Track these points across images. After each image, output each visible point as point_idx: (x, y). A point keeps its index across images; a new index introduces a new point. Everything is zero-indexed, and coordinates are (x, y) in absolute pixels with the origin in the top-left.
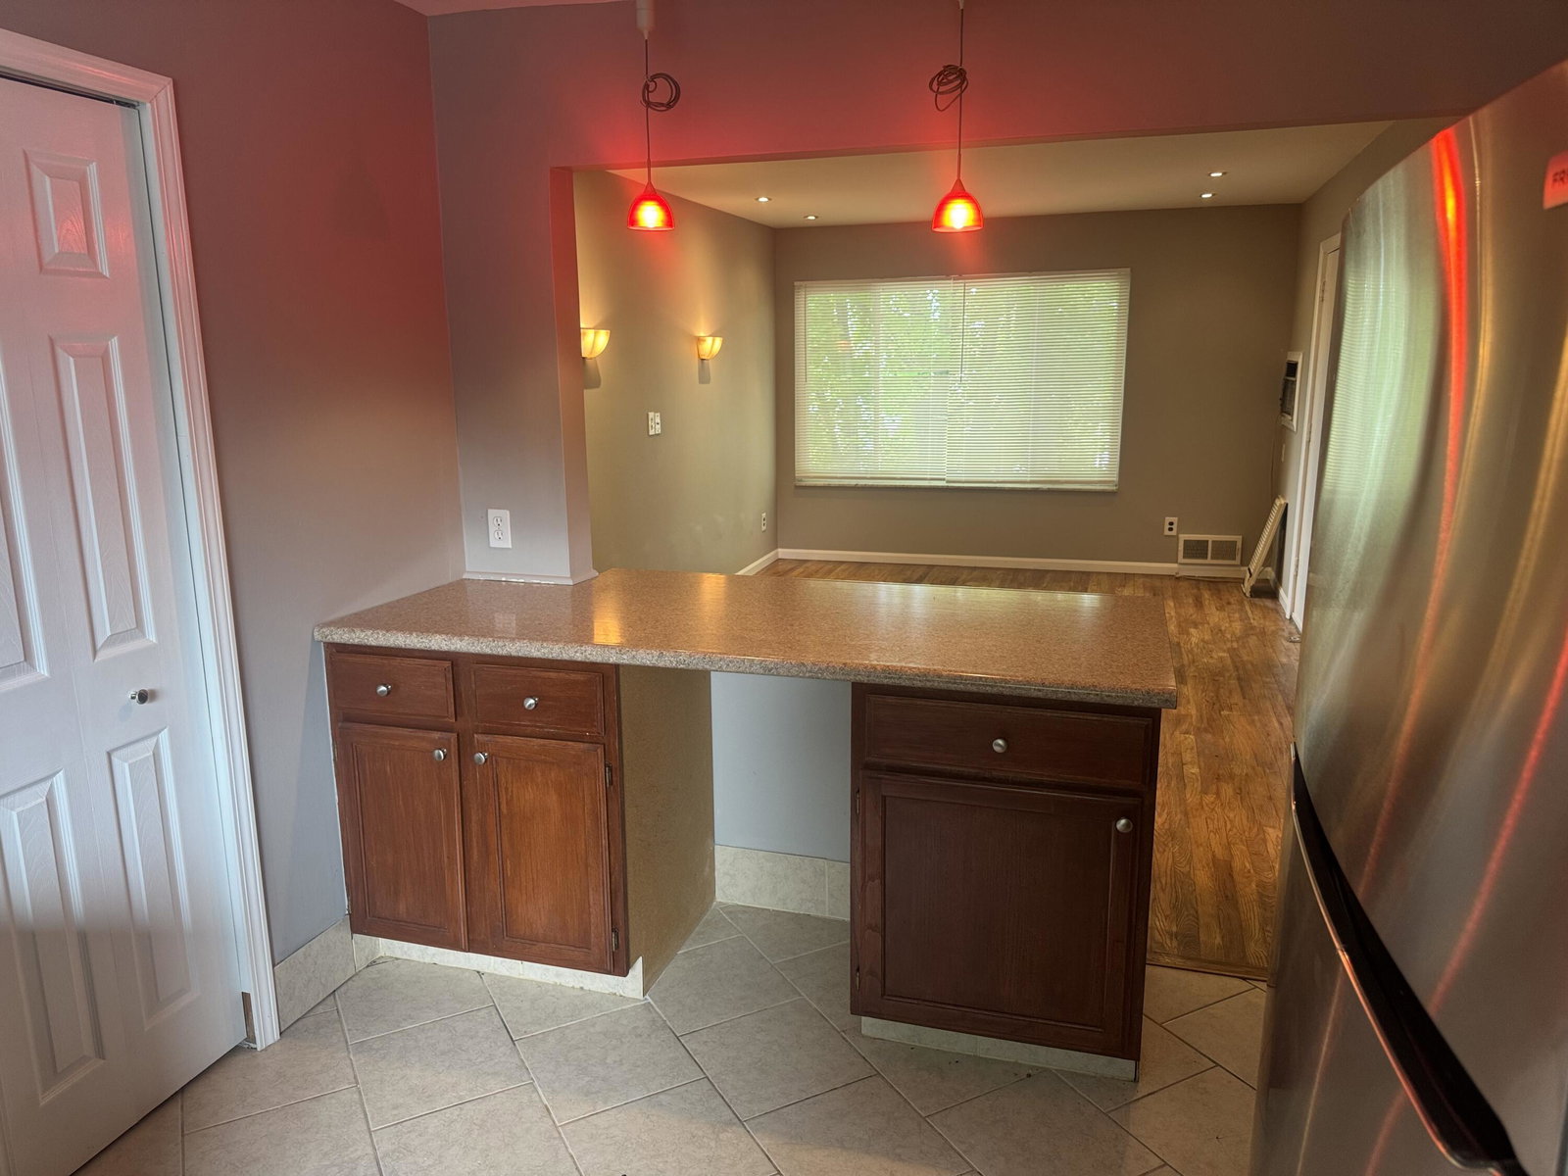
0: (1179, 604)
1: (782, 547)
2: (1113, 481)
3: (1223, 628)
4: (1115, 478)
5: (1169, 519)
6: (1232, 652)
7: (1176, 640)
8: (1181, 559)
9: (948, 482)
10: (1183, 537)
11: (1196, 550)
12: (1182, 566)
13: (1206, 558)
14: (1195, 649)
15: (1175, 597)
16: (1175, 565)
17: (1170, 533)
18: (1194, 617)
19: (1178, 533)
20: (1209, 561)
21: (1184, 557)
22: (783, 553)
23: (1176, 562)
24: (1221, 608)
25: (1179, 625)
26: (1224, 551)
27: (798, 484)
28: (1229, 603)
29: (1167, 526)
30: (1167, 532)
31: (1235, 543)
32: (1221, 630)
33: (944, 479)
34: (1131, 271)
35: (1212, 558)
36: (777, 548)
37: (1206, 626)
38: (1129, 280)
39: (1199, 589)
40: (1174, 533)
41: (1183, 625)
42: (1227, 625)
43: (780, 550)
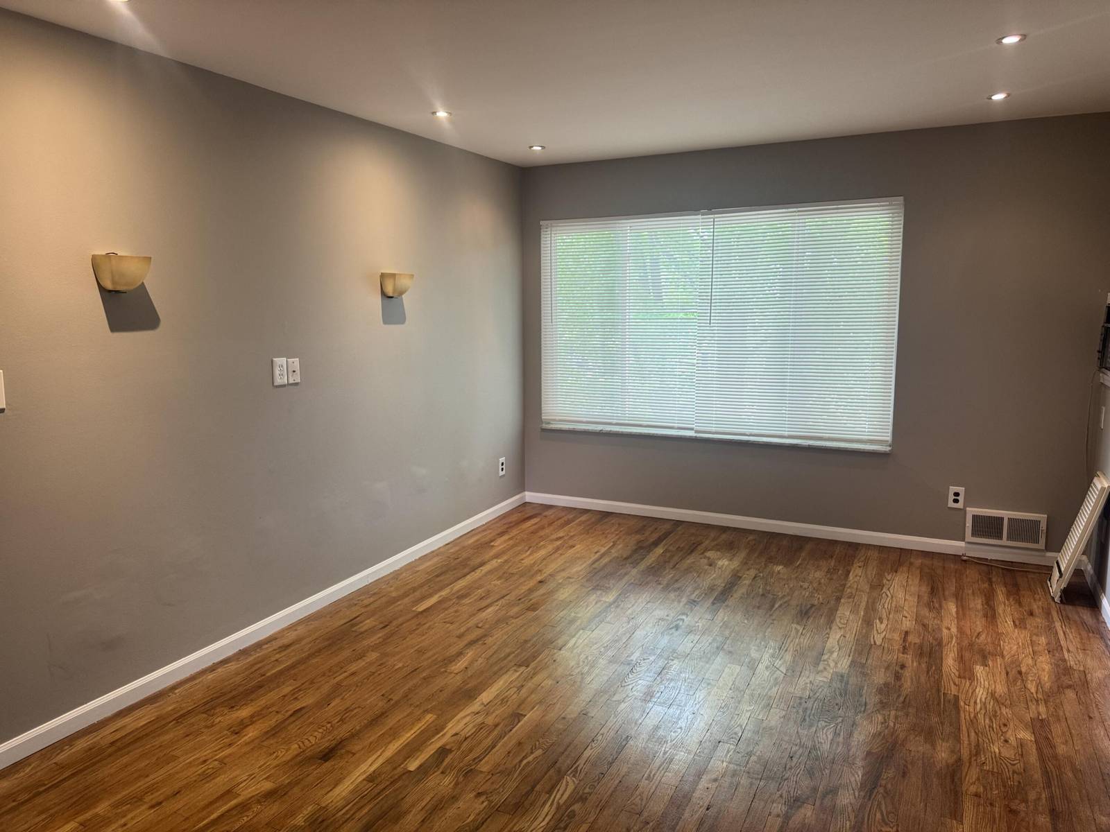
0: (963, 608)
1: (528, 491)
2: (888, 441)
3: (1023, 670)
4: (888, 437)
5: (953, 489)
6: (1039, 727)
7: (954, 690)
8: (969, 537)
9: (697, 432)
10: (972, 511)
11: (986, 527)
12: (970, 546)
13: (1000, 538)
14: (980, 717)
15: (959, 597)
16: (962, 544)
17: (956, 505)
18: (983, 637)
19: (965, 506)
20: (1004, 541)
21: (973, 535)
22: (530, 496)
23: (963, 540)
24: (1020, 624)
25: (961, 659)
26: (1023, 531)
27: (544, 426)
28: (1031, 614)
29: (951, 497)
30: (951, 504)
31: (1037, 523)
32: (1020, 673)
33: (692, 429)
34: (905, 200)
35: (1009, 538)
36: (524, 491)
37: (999, 660)
38: (902, 210)
39: (991, 583)
40: (960, 505)
41: (967, 655)
42: (1030, 662)
43: (527, 493)
